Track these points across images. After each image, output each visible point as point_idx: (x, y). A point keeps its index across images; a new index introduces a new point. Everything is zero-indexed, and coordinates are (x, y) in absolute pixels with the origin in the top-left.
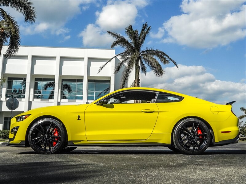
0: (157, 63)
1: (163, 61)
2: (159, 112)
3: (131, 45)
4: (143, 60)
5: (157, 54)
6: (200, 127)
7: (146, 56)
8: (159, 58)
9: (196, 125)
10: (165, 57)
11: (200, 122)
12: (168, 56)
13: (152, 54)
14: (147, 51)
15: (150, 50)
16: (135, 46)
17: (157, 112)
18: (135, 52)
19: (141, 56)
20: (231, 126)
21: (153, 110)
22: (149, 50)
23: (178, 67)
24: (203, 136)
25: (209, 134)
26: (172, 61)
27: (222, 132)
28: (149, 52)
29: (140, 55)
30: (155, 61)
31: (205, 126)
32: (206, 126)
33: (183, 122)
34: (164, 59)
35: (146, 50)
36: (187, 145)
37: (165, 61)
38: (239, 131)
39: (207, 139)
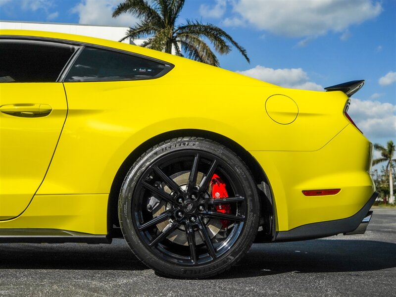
0: (207, 50)
1: (220, 46)
2: (67, 112)
3: (155, 13)
4: (179, 45)
5: (208, 33)
6: (222, 170)
7: (187, 36)
8: (213, 40)
9: (205, 163)
10: (223, 38)
11: (219, 151)
12: (231, 36)
13: (198, 33)
14: (189, 26)
15: (195, 25)
16: (164, 15)
17: (59, 113)
18: (163, 28)
19: (176, 37)
20: (342, 168)
21: (44, 107)
22: (192, 24)
23: (250, 60)
24: (232, 207)
25: (253, 201)
26: (238, 47)
27: (307, 193)
28: (192, 30)
29: (175, 35)
30: (205, 47)
31: (240, 170)
32: (244, 168)
33: (156, 153)
34: (221, 42)
35: (186, 24)
36: (172, 239)
37: (223, 48)
38: (371, 187)
39: (245, 220)
